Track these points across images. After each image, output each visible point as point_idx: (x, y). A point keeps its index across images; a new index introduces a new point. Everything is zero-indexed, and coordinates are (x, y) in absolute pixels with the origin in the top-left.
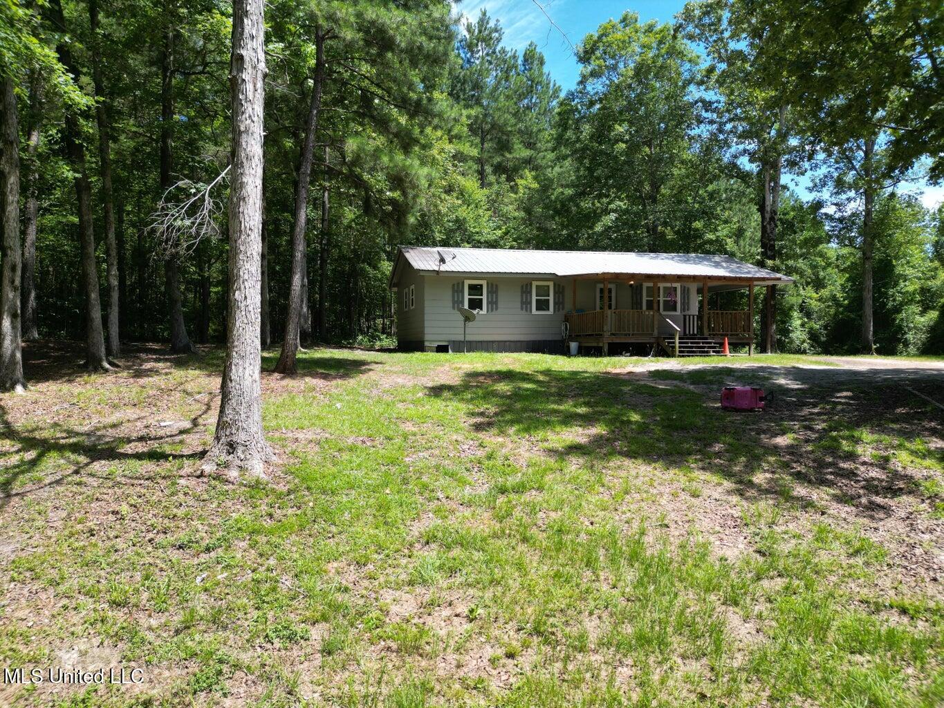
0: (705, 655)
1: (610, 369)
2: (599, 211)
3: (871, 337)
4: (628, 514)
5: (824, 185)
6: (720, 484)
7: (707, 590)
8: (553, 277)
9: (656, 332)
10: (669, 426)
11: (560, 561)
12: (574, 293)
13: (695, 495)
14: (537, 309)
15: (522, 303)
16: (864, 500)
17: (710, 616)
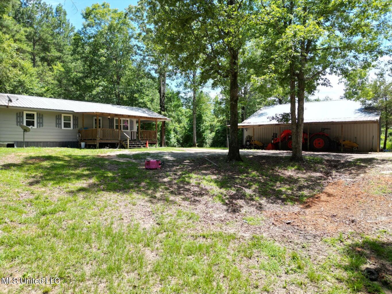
0: (136, 269)
1: (99, 154)
2: (94, 85)
3: (195, 141)
4: (106, 216)
5: (181, 85)
6: (144, 199)
7: (138, 243)
8: (73, 113)
9: (120, 138)
10: (124, 177)
11: (73, 243)
12: (83, 120)
13: (134, 205)
14: (64, 127)
15: (56, 124)
16: (193, 199)
17: (139, 253)
